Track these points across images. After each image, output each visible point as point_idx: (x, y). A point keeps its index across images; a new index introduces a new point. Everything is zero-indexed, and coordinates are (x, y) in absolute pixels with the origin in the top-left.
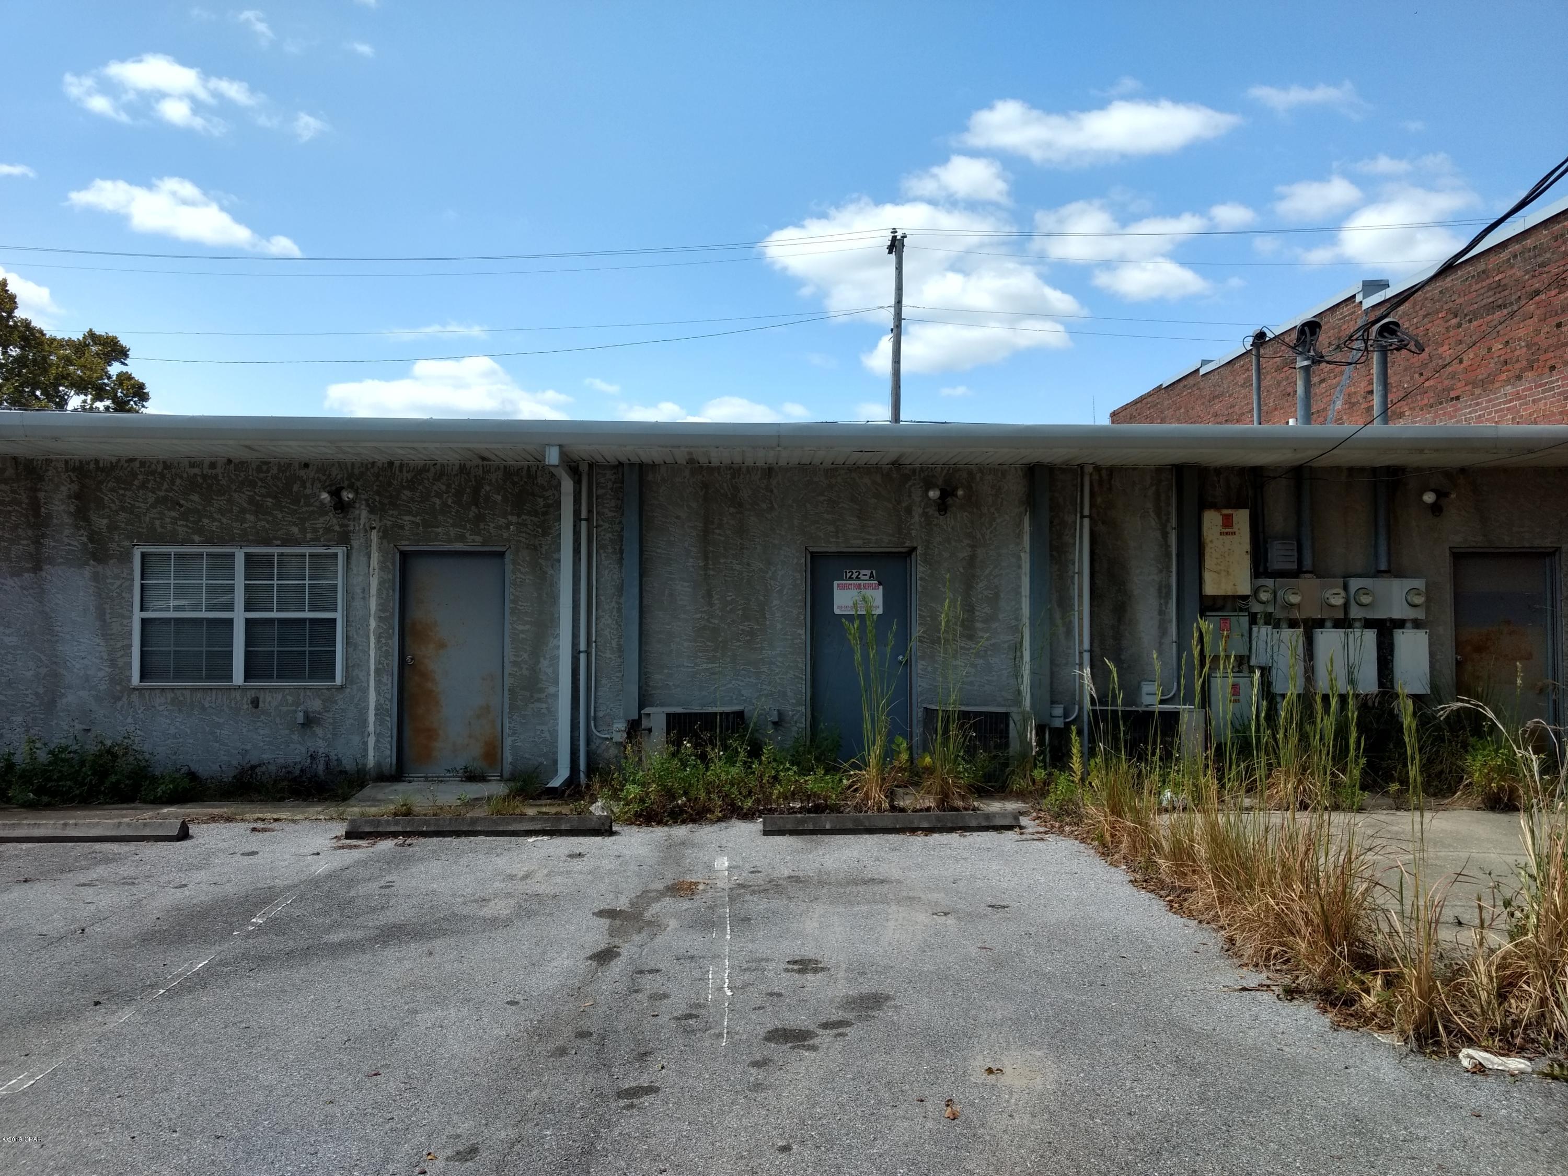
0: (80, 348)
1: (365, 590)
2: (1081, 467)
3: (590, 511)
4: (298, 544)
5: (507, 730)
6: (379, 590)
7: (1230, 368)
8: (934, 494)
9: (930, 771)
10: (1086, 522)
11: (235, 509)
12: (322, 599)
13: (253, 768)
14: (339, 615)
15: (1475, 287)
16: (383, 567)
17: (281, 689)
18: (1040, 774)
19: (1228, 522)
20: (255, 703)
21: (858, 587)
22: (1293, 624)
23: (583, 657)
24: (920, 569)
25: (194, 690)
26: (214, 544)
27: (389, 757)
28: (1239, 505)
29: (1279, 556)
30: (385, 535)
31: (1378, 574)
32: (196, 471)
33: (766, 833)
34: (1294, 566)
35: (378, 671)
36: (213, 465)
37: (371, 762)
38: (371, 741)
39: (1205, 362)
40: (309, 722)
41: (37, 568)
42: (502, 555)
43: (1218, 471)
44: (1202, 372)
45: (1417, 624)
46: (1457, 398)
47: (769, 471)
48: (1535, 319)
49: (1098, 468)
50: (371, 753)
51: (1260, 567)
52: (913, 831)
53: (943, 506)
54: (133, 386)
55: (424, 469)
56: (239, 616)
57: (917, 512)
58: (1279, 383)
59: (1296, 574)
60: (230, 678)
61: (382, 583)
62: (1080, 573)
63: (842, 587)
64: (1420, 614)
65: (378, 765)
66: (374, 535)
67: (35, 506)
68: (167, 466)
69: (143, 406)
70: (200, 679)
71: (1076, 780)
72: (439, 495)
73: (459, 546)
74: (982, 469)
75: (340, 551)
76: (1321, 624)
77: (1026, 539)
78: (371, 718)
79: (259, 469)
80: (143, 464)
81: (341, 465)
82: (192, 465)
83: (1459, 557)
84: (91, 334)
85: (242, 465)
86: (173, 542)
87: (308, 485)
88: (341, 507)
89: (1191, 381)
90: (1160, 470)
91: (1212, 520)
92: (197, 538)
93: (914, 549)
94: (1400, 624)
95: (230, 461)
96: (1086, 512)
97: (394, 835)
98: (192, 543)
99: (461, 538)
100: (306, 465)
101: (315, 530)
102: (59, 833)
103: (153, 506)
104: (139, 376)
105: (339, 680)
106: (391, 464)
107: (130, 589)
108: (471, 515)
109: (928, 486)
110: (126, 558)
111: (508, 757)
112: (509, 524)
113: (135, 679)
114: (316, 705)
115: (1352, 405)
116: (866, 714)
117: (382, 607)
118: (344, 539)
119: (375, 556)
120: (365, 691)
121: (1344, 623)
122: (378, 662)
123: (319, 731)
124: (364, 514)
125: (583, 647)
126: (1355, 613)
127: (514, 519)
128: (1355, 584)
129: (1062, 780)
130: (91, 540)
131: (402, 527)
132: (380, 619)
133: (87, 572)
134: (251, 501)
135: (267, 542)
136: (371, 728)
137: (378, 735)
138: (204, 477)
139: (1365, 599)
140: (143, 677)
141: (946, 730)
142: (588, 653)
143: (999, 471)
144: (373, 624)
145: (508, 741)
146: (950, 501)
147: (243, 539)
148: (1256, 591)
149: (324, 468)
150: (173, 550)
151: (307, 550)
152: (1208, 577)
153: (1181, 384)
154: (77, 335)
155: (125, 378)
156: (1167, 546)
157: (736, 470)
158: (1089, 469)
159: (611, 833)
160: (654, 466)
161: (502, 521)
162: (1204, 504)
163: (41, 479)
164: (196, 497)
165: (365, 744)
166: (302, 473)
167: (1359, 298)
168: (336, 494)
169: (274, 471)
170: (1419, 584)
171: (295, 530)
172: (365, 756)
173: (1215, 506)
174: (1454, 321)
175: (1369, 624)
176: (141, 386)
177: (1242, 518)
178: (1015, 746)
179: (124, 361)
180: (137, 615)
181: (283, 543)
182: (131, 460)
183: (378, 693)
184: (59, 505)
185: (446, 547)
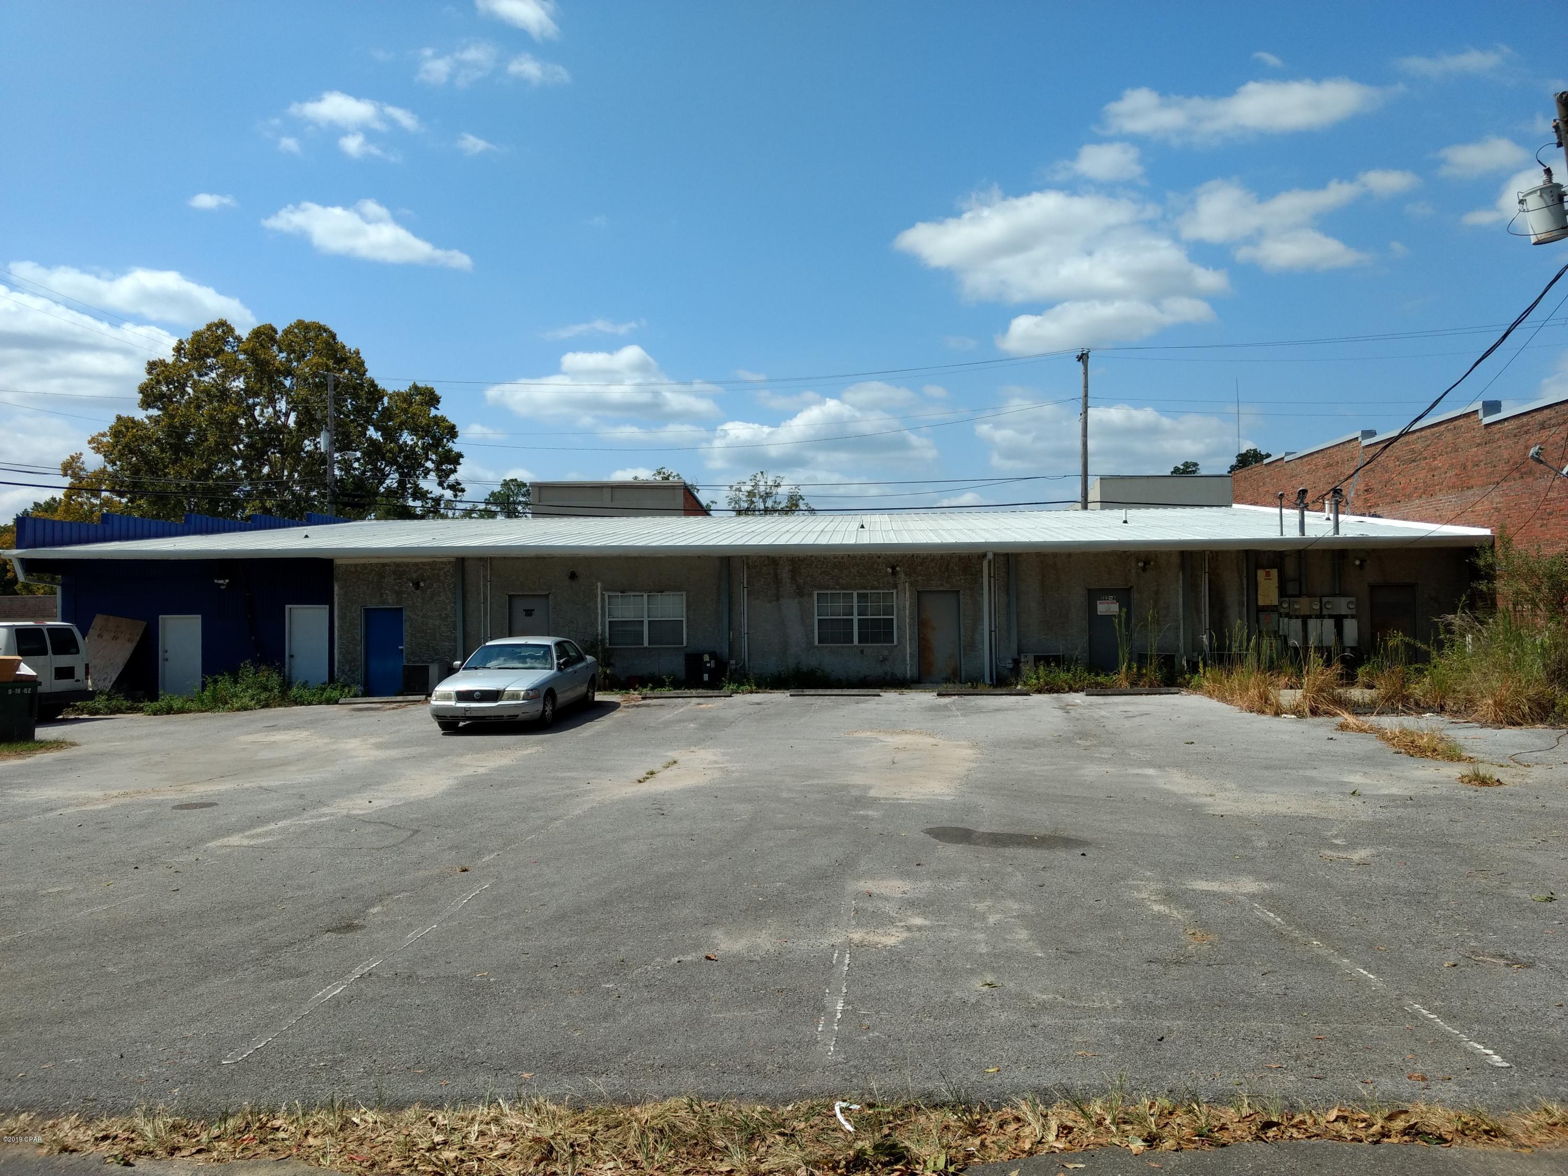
0: (407, 398)
1: (904, 607)
2: (1204, 551)
3: (994, 573)
4: (877, 589)
5: (962, 663)
6: (910, 607)
7: (1300, 460)
8: (1141, 564)
9: (1146, 675)
10: (1207, 574)
11: (852, 575)
12: (889, 610)
13: (865, 677)
14: (895, 617)
15: (1405, 449)
16: (911, 598)
17: (872, 647)
18: (1187, 676)
19: (1268, 574)
20: (862, 652)
21: (1108, 603)
22: (1297, 617)
23: (993, 633)
24: (1135, 596)
25: (839, 647)
26: (845, 589)
27: (916, 674)
28: (1271, 568)
29: (1291, 588)
30: (911, 584)
31: (1335, 595)
33: (1087, 695)
34: (1298, 593)
35: (910, 639)
36: (842, 558)
37: (909, 676)
38: (908, 669)
39: (1287, 454)
40: (885, 659)
41: (778, 600)
42: (959, 592)
43: (1264, 552)
44: (1286, 459)
45: (1353, 617)
46: (1399, 502)
47: (1069, 555)
48: (1426, 471)
49: (1211, 552)
50: (908, 672)
51: (1282, 593)
52: (1141, 694)
53: (1144, 569)
54: (447, 428)
55: (927, 557)
56: (855, 618)
57: (1133, 571)
58: (1325, 476)
59: (1299, 596)
60: (852, 642)
61: (911, 604)
62: (1205, 596)
63: (1100, 603)
64: (1353, 612)
65: (911, 677)
66: (907, 585)
67: (776, 575)
68: (825, 558)
69: (453, 442)
70: (840, 643)
71: (1202, 675)
72: (932, 568)
73: (941, 588)
74: (1161, 553)
75: (895, 592)
76: (1310, 617)
77: (1181, 583)
78: (908, 658)
79: (861, 559)
80: (816, 558)
81: (893, 556)
83: (1372, 587)
84: (415, 387)
85: (854, 557)
86: (827, 589)
87: (880, 565)
88: (894, 573)
89: (1279, 463)
90: (1239, 552)
91: (1261, 573)
92: (837, 587)
93: (1132, 587)
94: (1346, 617)
95: (849, 556)
96: (1207, 571)
98: (836, 589)
99: (942, 585)
100: (880, 557)
101: (884, 583)
102: (841, 693)
103: (821, 574)
104: (452, 419)
105: (895, 643)
106: (913, 555)
107: (813, 607)
108: (946, 575)
109: (1138, 561)
110: (811, 595)
111: (963, 673)
112: (961, 579)
113: (816, 643)
114: (886, 653)
115: (1358, 496)
116: (1120, 654)
117: (911, 614)
118: (895, 586)
119: (908, 593)
120: (905, 647)
121: (1321, 616)
122: (910, 636)
123: (887, 663)
124: (903, 576)
125: (993, 629)
126: (1325, 612)
127: (963, 577)
128: (1325, 600)
129: (1196, 677)
130: (797, 588)
131: (918, 581)
132: (910, 618)
133: (796, 601)
134: (858, 572)
135: (865, 588)
136: (908, 662)
137: (911, 665)
138: (840, 562)
139: (1329, 606)
140: (819, 642)
141: (1151, 660)
142: (995, 631)
143: (1169, 554)
144: (908, 620)
145: (963, 667)
146: (1147, 566)
147: (856, 587)
148: (1281, 603)
149: (886, 557)
150: (829, 592)
151: (881, 592)
152: (1259, 597)
153: (1274, 465)
154: (404, 388)
155: (438, 421)
156: (1242, 583)
157: (1055, 555)
158: (1207, 553)
159: (1029, 695)
160: (1020, 555)
161: (958, 578)
162: (1258, 567)
163: (778, 564)
164: (836, 571)
165: (906, 668)
166: (878, 560)
167: (1360, 439)
168: (893, 568)
169: (867, 559)
170: (1353, 599)
171: (876, 583)
172: (906, 673)
173: (1263, 568)
174: (1398, 463)
175: (1330, 617)
176: (453, 427)
177: (1274, 572)
178: (1177, 667)
179: (438, 407)
180: (816, 618)
181: (872, 589)
182: (812, 556)
183: (910, 647)
184: (785, 575)
185: (936, 589)
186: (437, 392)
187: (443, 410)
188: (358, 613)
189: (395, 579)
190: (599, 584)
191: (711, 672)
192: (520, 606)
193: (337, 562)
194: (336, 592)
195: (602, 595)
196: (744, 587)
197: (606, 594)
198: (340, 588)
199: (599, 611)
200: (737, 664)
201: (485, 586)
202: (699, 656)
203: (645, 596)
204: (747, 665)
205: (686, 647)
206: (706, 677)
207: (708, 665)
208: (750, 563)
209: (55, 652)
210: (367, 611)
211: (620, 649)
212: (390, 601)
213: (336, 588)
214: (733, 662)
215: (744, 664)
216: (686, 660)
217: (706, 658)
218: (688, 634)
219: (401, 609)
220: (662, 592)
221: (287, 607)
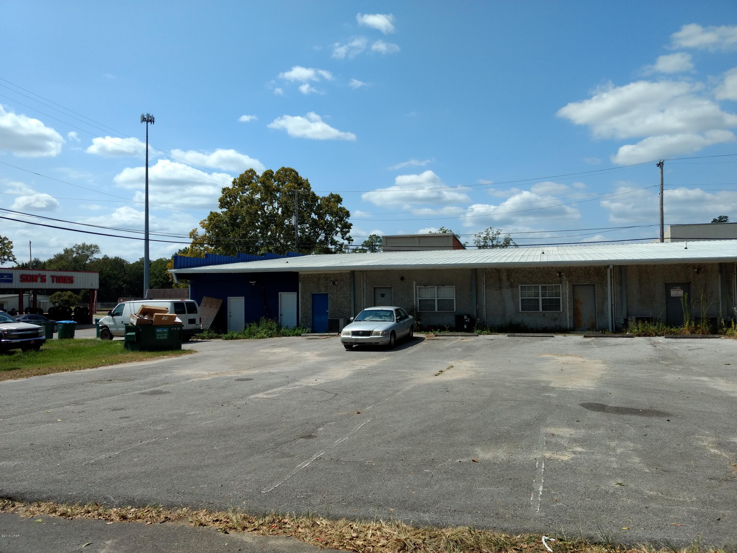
0: (328, 200)
1: (566, 293)
2: (734, 263)
3: (614, 276)
4: (551, 284)
5: (597, 321)
6: (569, 293)
8: (696, 270)
9: (700, 328)
10: (735, 275)
11: (538, 277)
12: (558, 294)
13: (546, 328)
14: (561, 298)
16: (569, 288)
17: (549, 312)
18: (725, 329)
20: (544, 315)
21: (676, 290)
23: (613, 306)
24: (692, 286)
25: (531, 313)
26: (535, 284)
27: (572, 326)
30: (569, 281)
32: (530, 270)
33: (665, 338)
35: (569, 309)
36: (533, 269)
37: (568, 327)
38: (568, 323)
40: (556, 319)
41: (501, 289)
42: (594, 285)
47: (655, 266)
50: (568, 325)
52: (697, 338)
53: (698, 273)
54: (345, 212)
55: (577, 268)
56: (540, 298)
57: (691, 274)
60: (539, 310)
61: (569, 291)
62: (734, 287)
63: (672, 291)
65: (570, 328)
66: (567, 282)
67: (500, 277)
69: (348, 219)
70: (532, 310)
71: (733, 328)
72: (580, 273)
73: (585, 283)
74: (708, 264)
75: (561, 285)
77: (720, 280)
78: (568, 318)
79: (543, 269)
80: (520, 269)
81: (560, 267)
82: (529, 269)
84: (332, 195)
85: (539, 268)
86: (526, 283)
87: (553, 272)
88: (560, 276)
92: (531, 283)
93: (691, 282)
95: (537, 268)
96: (735, 273)
97: (593, 337)
99: (586, 282)
100: (552, 268)
101: (555, 281)
102: (533, 335)
103: (522, 277)
104: (347, 209)
105: (561, 311)
106: (570, 267)
107: (518, 293)
108: (588, 277)
109: (694, 268)
110: (517, 287)
111: (597, 326)
112: (596, 279)
113: (520, 310)
114: (556, 315)
116: (685, 317)
117: (569, 296)
118: (561, 282)
119: (568, 286)
120: (566, 313)
122: (569, 307)
123: (557, 321)
124: (565, 277)
127: (597, 278)
129: (730, 330)
130: (510, 284)
131: (573, 280)
132: (569, 298)
133: (510, 290)
134: (541, 275)
135: (545, 284)
136: (568, 320)
137: (570, 322)
138: (532, 271)
140: (522, 310)
141: (703, 320)
142: (614, 305)
143: (712, 264)
144: (568, 299)
145: (597, 323)
146: (699, 271)
147: (540, 283)
149: (556, 268)
150: (526, 285)
151: (554, 285)
154: (327, 195)
155: (342, 209)
157: (646, 266)
159: (633, 337)
160: (627, 266)
161: (594, 278)
163: (500, 272)
164: (530, 275)
165: (567, 323)
166: (552, 269)
168: (560, 273)
169: (546, 269)
171: (551, 281)
178: (718, 324)
179: (341, 203)
180: (520, 298)
181: (549, 283)
182: (517, 268)
183: (569, 313)
184: (504, 277)
185: (582, 284)
186: (341, 196)
187: (344, 205)
188: (309, 295)
189: (325, 281)
190: (414, 282)
191: (467, 324)
192: (379, 292)
193: (300, 273)
194: (300, 287)
195: (416, 287)
196: (483, 283)
197: (418, 287)
198: (302, 285)
199: (415, 295)
200: (480, 320)
201: (363, 283)
202: (462, 316)
203: (436, 287)
204: (485, 320)
205: (455, 312)
206: (465, 326)
207: (466, 321)
208: (487, 272)
209: (188, 313)
210: (313, 295)
211: (424, 312)
212: (323, 290)
213: (300, 285)
214: (478, 319)
215: (484, 321)
216: (456, 318)
217: (465, 317)
218: (456, 306)
219: (328, 294)
220: (444, 286)
221: (280, 293)
